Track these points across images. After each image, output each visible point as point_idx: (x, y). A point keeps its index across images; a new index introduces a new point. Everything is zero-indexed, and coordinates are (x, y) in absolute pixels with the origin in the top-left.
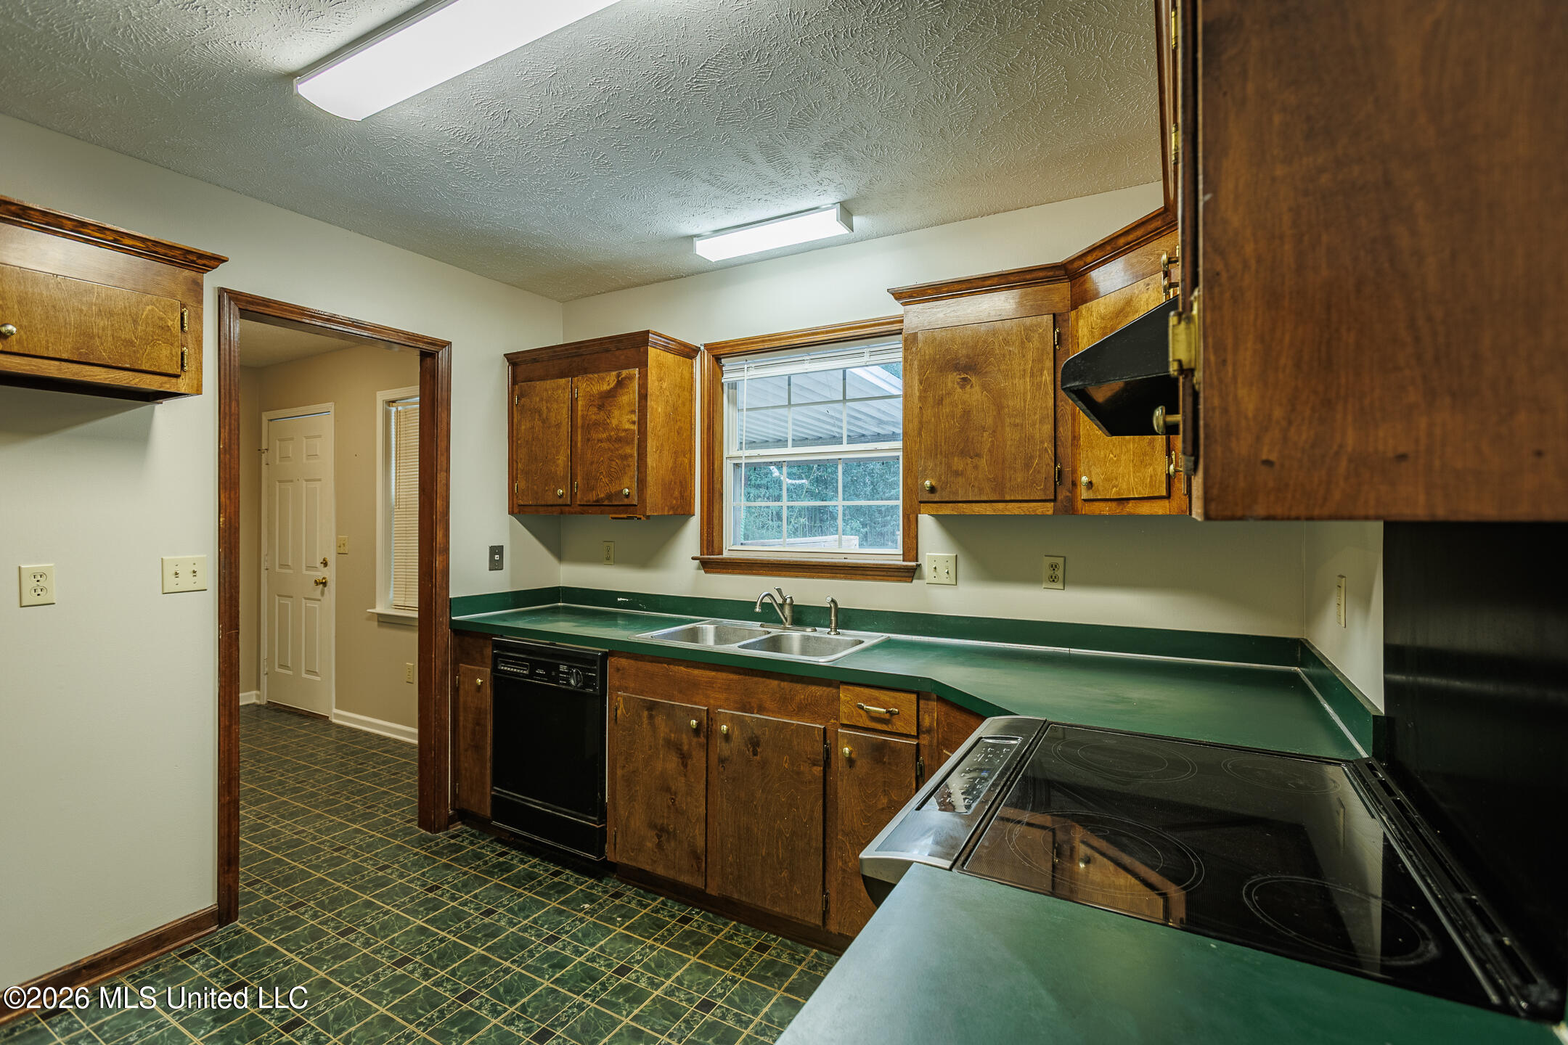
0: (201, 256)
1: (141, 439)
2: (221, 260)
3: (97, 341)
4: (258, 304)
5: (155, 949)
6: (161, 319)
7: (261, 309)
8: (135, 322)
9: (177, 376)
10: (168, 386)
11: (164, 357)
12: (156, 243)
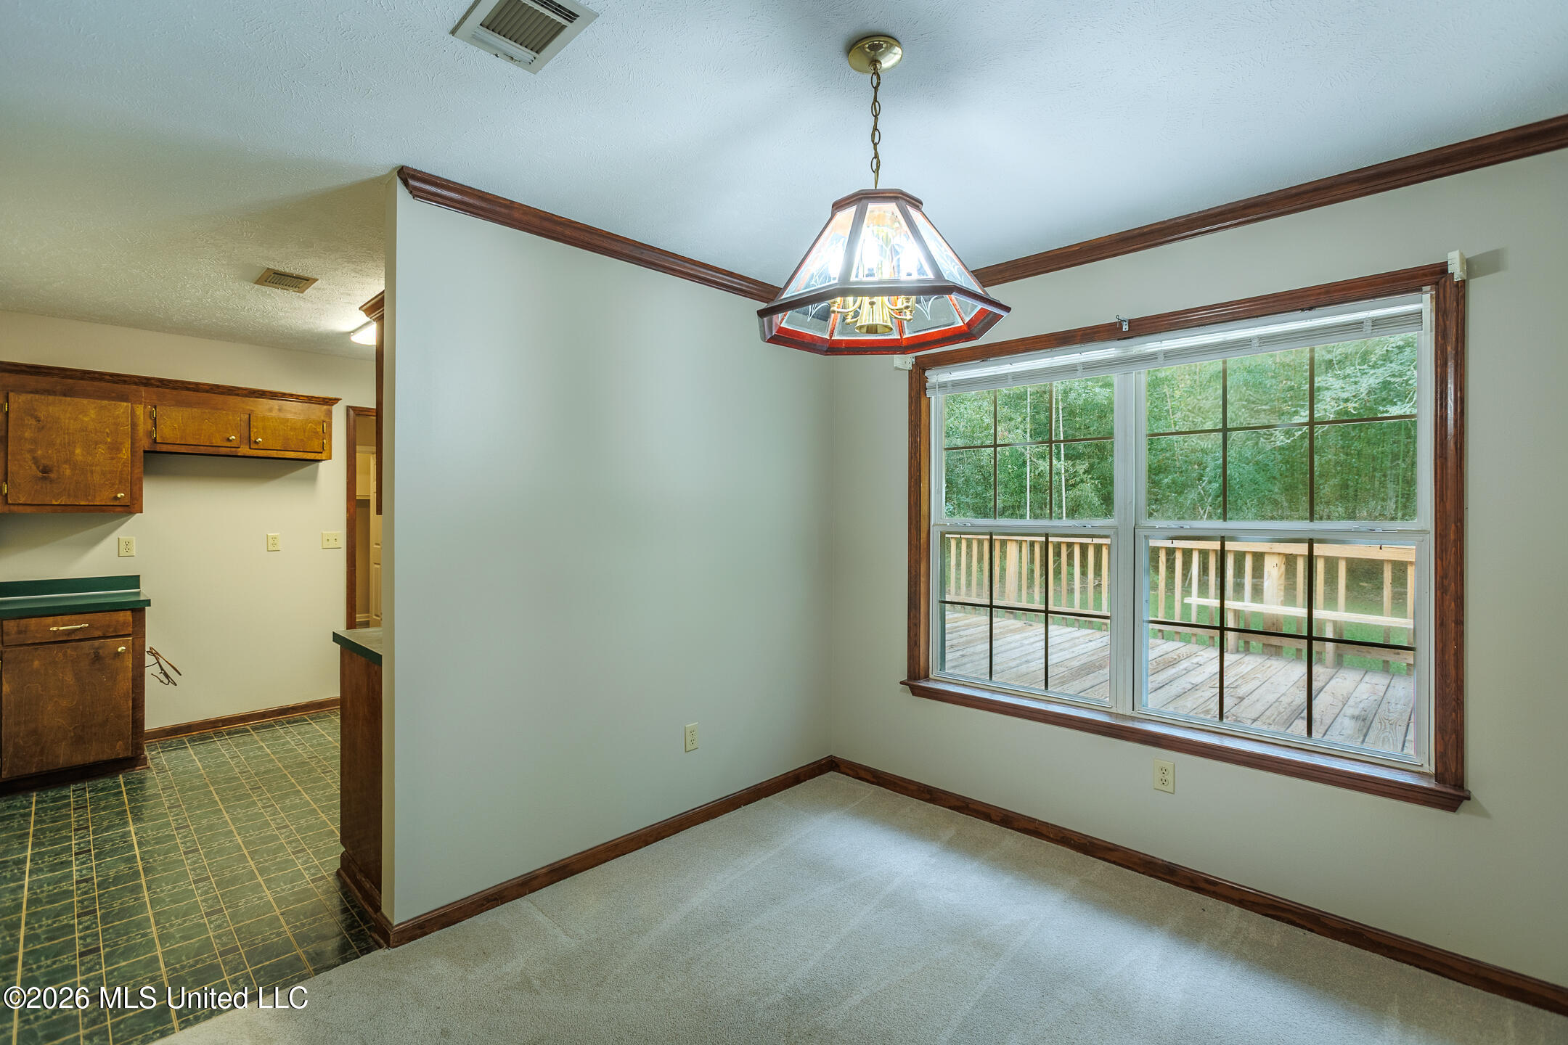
0: (330, 399)
1: (313, 478)
2: (338, 400)
3: (290, 441)
4: (366, 411)
5: (319, 708)
6: (315, 429)
7: (366, 413)
8: (304, 432)
9: (321, 453)
10: (318, 457)
11: (315, 444)
12: (312, 397)
